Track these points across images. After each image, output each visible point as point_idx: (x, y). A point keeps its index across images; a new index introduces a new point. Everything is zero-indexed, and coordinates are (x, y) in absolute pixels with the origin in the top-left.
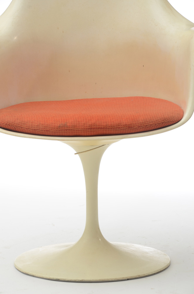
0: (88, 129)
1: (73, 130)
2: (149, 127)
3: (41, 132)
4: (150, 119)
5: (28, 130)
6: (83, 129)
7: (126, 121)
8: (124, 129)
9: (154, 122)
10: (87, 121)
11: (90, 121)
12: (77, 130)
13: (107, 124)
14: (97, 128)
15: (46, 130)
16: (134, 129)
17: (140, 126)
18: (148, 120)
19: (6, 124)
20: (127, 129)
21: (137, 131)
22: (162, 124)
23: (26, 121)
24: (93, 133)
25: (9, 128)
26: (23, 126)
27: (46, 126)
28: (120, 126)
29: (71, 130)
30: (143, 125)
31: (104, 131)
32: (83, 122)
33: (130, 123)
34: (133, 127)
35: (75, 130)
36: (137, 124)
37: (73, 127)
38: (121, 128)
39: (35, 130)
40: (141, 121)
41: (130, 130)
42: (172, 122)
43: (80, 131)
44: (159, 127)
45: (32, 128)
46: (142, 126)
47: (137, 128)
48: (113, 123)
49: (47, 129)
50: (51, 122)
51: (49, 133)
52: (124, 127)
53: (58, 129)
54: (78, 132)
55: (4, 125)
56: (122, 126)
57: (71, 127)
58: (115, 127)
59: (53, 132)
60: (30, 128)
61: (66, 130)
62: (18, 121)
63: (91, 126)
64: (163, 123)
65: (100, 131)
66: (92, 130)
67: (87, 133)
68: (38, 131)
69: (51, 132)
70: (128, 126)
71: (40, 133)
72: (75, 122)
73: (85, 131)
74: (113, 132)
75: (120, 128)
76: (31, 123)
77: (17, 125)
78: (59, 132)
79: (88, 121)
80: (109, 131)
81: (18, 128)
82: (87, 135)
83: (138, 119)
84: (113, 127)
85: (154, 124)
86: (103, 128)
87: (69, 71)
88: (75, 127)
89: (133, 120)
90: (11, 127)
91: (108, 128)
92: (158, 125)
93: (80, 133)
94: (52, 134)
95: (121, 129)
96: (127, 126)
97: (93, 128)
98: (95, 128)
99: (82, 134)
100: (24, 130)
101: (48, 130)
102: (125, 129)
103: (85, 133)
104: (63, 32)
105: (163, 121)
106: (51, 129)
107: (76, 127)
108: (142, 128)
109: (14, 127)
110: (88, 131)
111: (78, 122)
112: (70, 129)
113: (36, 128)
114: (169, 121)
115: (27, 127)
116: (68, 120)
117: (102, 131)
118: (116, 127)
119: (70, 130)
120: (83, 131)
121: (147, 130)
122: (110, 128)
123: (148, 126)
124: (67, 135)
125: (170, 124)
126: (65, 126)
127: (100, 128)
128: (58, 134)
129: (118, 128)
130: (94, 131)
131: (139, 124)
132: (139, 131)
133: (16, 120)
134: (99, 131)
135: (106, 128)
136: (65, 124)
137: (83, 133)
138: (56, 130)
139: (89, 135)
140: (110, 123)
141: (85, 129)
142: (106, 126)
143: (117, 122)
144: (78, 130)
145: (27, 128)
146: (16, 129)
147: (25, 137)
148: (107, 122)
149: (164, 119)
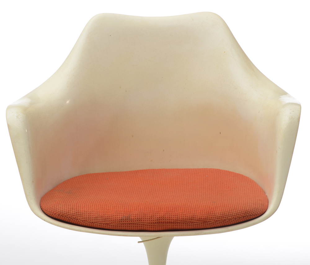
0: (155, 223)
1: (138, 224)
2: (228, 222)
3: (100, 225)
4: (229, 212)
5: (84, 222)
6: (149, 223)
7: (200, 214)
8: (197, 224)
9: (234, 215)
10: (154, 214)
11: (158, 213)
12: (142, 225)
13: (177, 218)
14: (166, 223)
15: (106, 224)
16: (210, 224)
17: (217, 221)
18: (227, 213)
19: (59, 215)
20: (201, 224)
21: (213, 226)
22: (243, 218)
23: (82, 212)
24: (162, 228)
25: (63, 219)
26: (78, 218)
27: (106, 219)
28: (193, 220)
29: (136, 224)
30: (221, 219)
31: (174, 226)
32: (150, 214)
33: (206, 217)
34: (209, 221)
35: (140, 224)
36: (213, 218)
37: (138, 221)
38: (195, 222)
39: (92, 222)
40: (218, 214)
41: (206, 225)
42: (254, 215)
43: (146, 225)
44: (240, 221)
45: (89, 220)
46: (219, 221)
47: (213, 223)
48: (186, 217)
49: (107, 222)
50: (112, 214)
51: (109, 227)
52: (198, 222)
53: (120, 222)
54: (144, 227)
55: (56, 216)
56: (195, 220)
57: (135, 221)
58: (187, 221)
59: (113, 226)
60: (87, 220)
61: (130, 224)
62: (73, 212)
63: (159, 220)
64: (244, 216)
65: (170, 225)
66: (160, 224)
67: (154, 228)
68: (96, 225)
69: (112, 226)
70: (203, 221)
71: (98, 226)
72: (140, 214)
73: (152, 225)
74: (185, 227)
75: (193, 222)
76: (88, 214)
77: (71, 216)
78: (121, 226)
79: (156, 214)
80: (180, 226)
81: (73, 220)
82: (155, 230)
83: (215, 212)
84: (185, 221)
85: (233, 218)
86: (173, 222)
87: (133, 136)
88: (140, 221)
89: (208, 213)
90: (64, 218)
91: (179, 223)
92: (238, 220)
93: (146, 227)
94: (112, 228)
95: (194, 224)
96: (201, 221)
97: (161, 222)
98: (164, 223)
99: (148, 229)
100: (80, 222)
101: (108, 224)
102: (199, 224)
103: (152, 228)
104: (126, 92)
105: (245, 214)
106: (112, 223)
107: (142, 221)
108: (219, 223)
109: (68, 219)
110: (156, 226)
111: (144, 214)
112: (134, 223)
113: (93, 221)
114: (252, 215)
115: (84, 219)
116: (132, 211)
117: (172, 226)
118: (189, 221)
119: (134, 225)
120: (150, 225)
121: (225, 225)
122: (181, 222)
123: (226, 221)
124: (130, 229)
125: (252, 218)
126: (128, 219)
127: (170, 222)
128: (120, 229)
129: (191, 222)
130: (162, 226)
131: (215, 218)
132: (215, 226)
133: (70, 210)
134: (168, 226)
135: (177, 222)
136: (128, 217)
137: (149, 227)
138: (118, 224)
139: (156, 230)
140: (181, 216)
141: (152, 223)
142: (177, 220)
143: (190, 215)
144: (144, 225)
145: (83, 221)
146: (71, 221)
147: (81, 231)
148: (178, 216)
149: (245, 212)
